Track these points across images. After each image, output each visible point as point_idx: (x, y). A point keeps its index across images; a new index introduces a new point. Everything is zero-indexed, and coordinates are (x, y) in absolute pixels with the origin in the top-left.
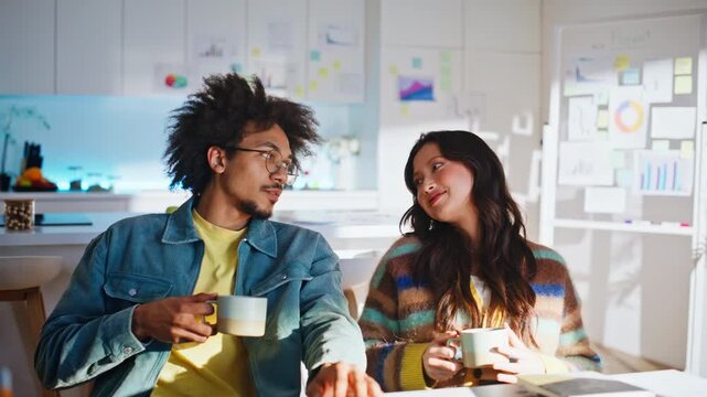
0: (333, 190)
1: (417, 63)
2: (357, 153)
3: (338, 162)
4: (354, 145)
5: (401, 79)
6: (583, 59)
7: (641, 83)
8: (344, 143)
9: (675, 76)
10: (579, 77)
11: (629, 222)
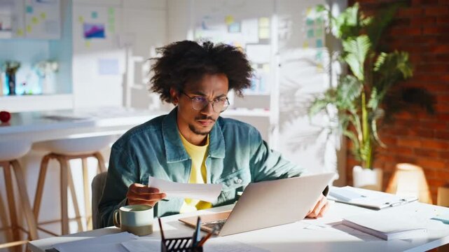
0: (41, 94)
1: (94, 15)
2: (57, 71)
3: (44, 77)
4: (55, 66)
5: (85, 25)
6: (207, 17)
7: (240, 31)
8: (48, 65)
9: (259, 28)
10: (204, 28)
11: (235, 109)
